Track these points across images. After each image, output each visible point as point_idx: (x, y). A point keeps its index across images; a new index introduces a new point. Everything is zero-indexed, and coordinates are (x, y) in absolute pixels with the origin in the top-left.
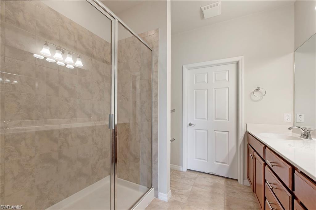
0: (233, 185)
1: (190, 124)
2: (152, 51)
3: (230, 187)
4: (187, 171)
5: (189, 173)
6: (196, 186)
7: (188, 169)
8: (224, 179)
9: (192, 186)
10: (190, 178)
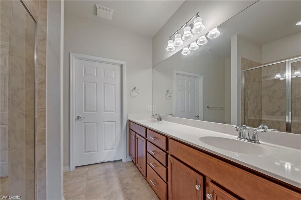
0: (119, 165)
1: (78, 118)
2: (35, 21)
3: (118, 167)
4: (75, 169)
5: (79, 170)
6: (89, 180)
7: (76, 167)
8: (112, 163)
9: (86, 182)
10: (82, 175)
